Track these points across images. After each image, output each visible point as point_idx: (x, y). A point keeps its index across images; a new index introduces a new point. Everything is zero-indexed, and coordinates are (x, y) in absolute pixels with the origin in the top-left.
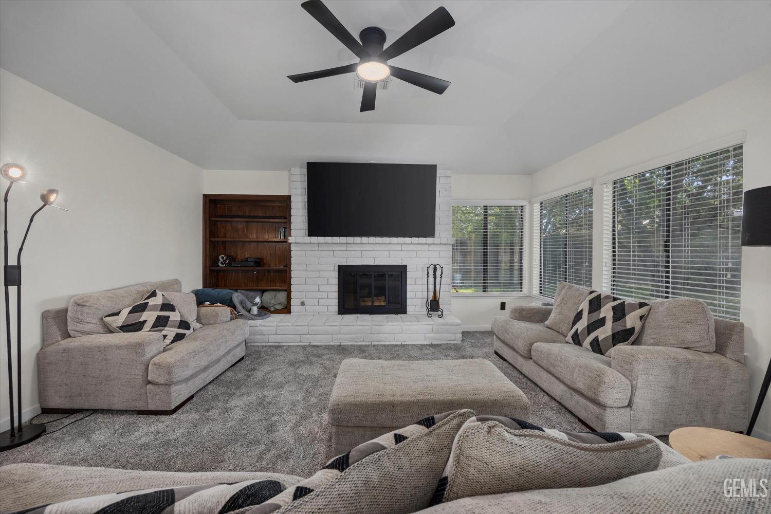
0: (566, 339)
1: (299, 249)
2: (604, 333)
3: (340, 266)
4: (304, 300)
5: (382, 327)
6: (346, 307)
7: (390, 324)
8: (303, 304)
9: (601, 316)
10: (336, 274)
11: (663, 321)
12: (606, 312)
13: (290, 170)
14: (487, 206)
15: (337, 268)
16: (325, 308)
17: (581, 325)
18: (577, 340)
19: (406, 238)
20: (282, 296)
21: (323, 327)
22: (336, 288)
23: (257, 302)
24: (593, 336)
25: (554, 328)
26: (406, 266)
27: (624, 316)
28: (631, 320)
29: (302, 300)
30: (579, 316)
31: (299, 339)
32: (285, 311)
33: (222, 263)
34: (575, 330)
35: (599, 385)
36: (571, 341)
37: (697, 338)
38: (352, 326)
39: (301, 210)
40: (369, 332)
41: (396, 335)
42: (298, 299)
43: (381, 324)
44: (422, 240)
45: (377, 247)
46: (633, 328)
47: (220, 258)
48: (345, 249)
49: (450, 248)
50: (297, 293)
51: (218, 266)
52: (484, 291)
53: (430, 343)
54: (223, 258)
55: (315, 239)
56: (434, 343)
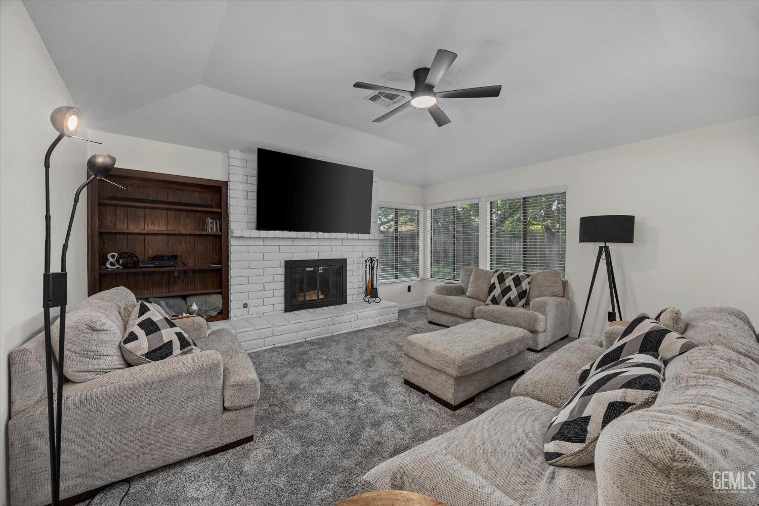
0: (486, 303)
1: (241, 244)
2: (513, 294)
3: (286, 262)
4: (247, 301)
5: (342, 317)
6: (293, 304)
7: (348, 313)
8: (245, 306)
9: (507, 285)
10: (282, 271)
11: (542, 284)
12: (509, 282)
13: (227, 152)
14: (397, 209)
15: (283, 264)
16: (270, 308)
17: (497, 292)
18: (495, 301)
19: (349, 234)
20: (217, 300)
21: (288, 326)
22: (282, 285)
23: (194, 310)
24: (506, 297)
25: (474, 297)
26: (345, 260)
27: (520, 283)
28: (525, 285)
29: (245, 302)
30: (493, 287)
31: (263, 343)
32: (220, 316)
33: (112, 264)
34: (492, 296)
35: (536, 321)
36: (490, 303)
37: (558, 290)
38: (317, 320)
39: (242, 200)
40: (331, 323)
41: (353, 322)
42: (240, 301)
43: (341, 314)
44: (361, 236)
45: (322, 243)
46: (526, 290)
47: (109, 256)
48: (291, 243)
49: (378, 243)
50: (239, 294)
51: (107, 268)
52: (395, 278)
53: (377, 325)
54: (113, 256)
55: (263, 233)
56: (380, 324)
